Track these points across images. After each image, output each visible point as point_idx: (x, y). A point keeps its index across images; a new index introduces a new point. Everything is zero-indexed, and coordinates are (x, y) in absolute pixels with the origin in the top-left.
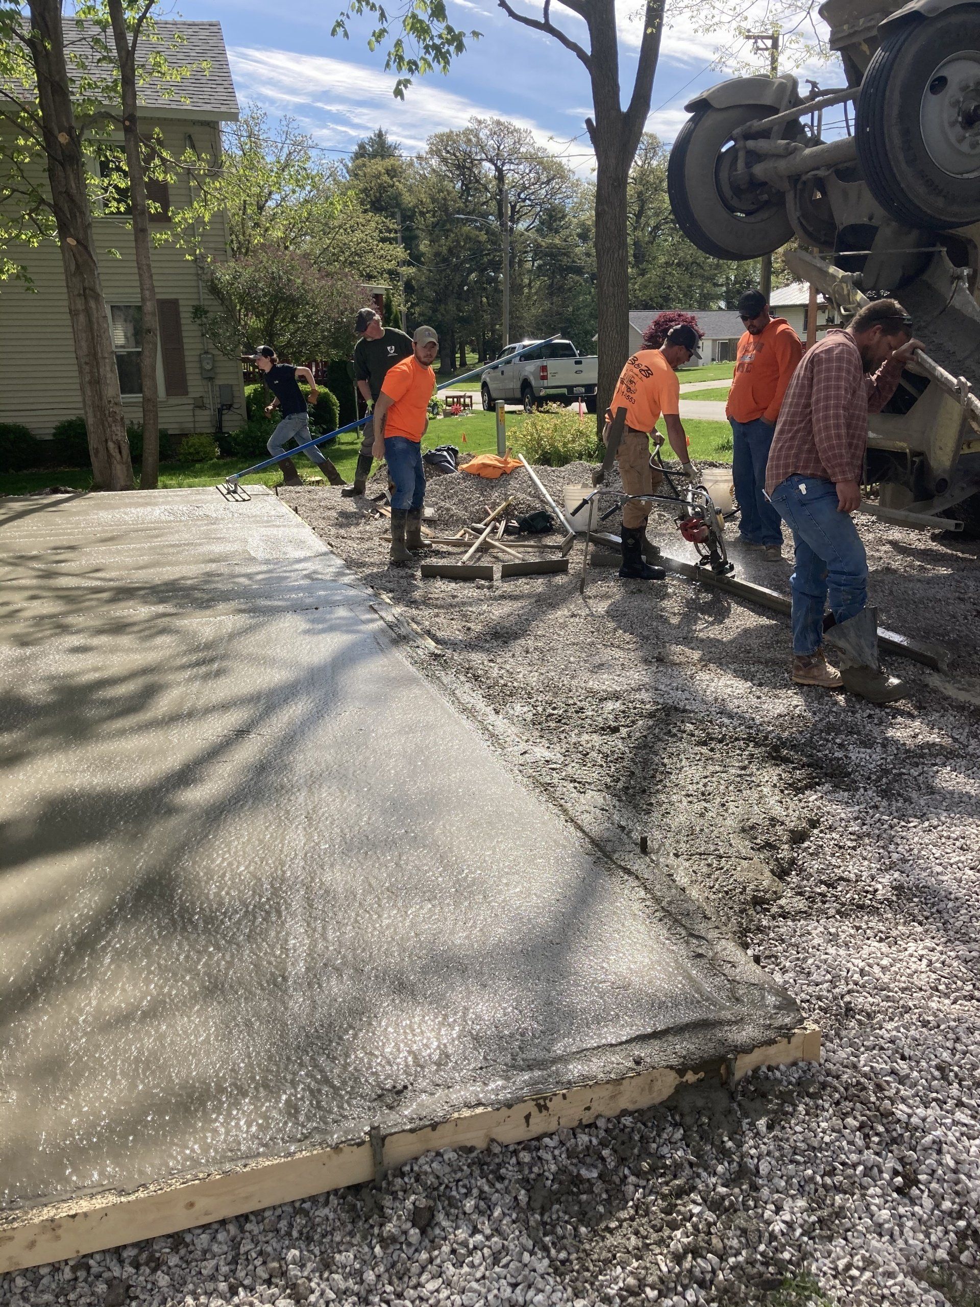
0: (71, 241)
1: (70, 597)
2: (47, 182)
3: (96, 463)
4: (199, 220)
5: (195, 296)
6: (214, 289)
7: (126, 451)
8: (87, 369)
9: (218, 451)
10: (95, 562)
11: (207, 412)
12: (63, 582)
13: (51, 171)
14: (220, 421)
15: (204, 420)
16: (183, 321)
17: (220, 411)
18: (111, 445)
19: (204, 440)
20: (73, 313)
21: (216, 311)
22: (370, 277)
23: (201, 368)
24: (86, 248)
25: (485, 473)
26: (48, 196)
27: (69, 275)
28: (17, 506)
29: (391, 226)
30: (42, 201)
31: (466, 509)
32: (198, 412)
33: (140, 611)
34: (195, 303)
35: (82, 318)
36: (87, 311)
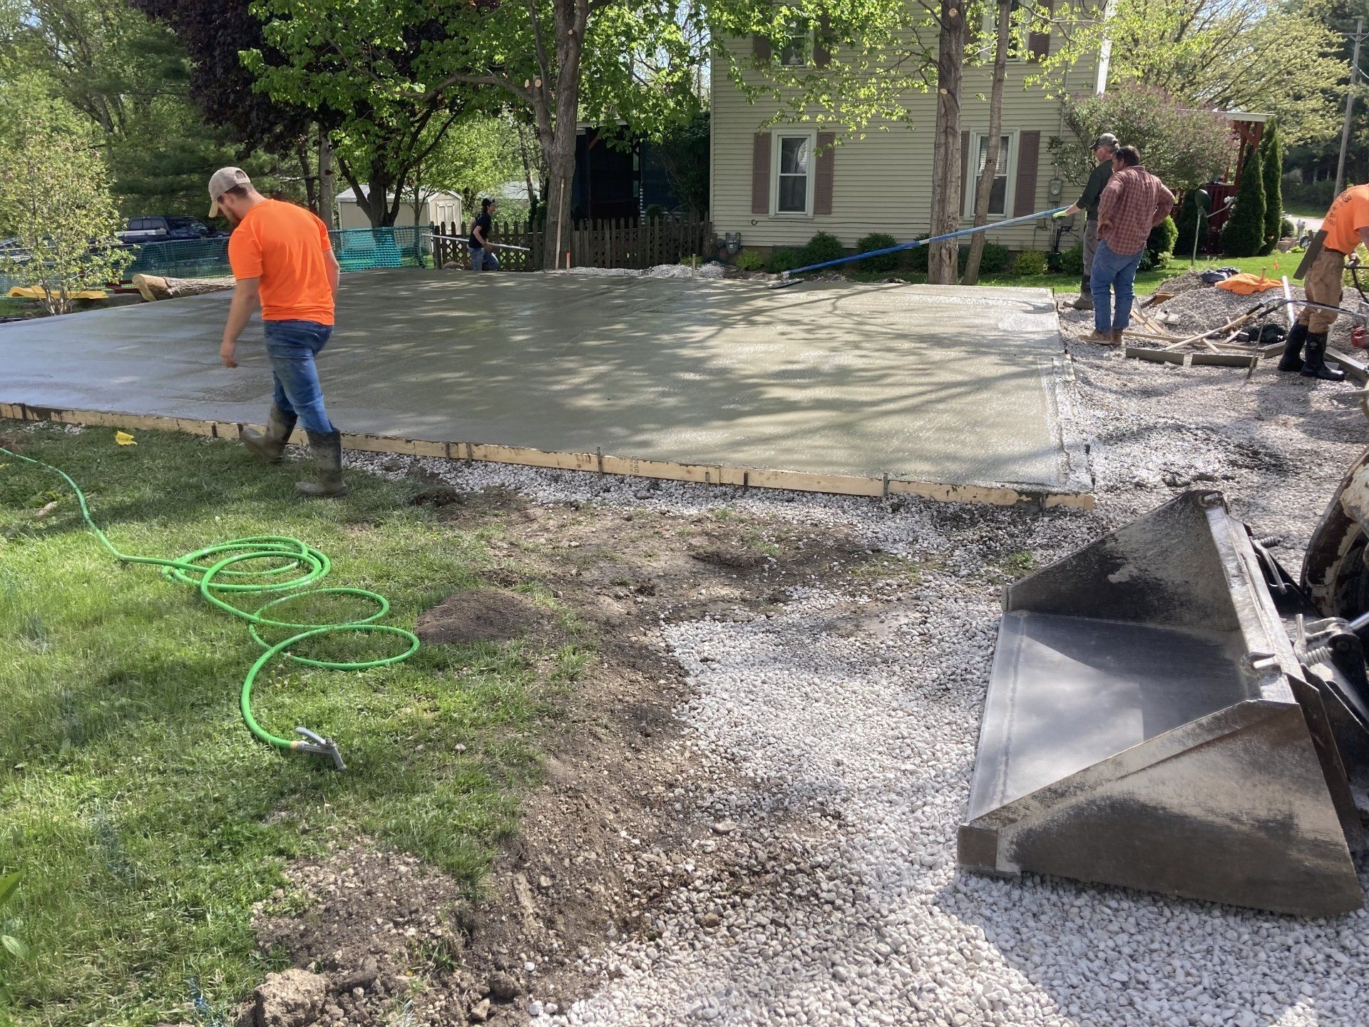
0: (944, 91)
1: (868, 336)
2: (938, 46)
3: (931, 266)
4: (1066, 64)
5: (1056, 128)
6: (1073, 123)
7: (954, 257)
8: (939, 190)
9: (1045, 267)
10: (892, 320)
11: (1047, 233)
12: (867, 328)
13: (941, 36)
14: (1058, 242)
15: (1043, 241)
16: (1041, 151)
17: (1059, 233)
18: (944, 251)
19: (1035, 256)
20: (937, 146)
21: (1071, 141)
22: (1298, 97)
23: (1050, 192)
24: (954, 96)
25: (1236, 289)
26: (935, 55)
27: (939, 117)
28: (861, 287)
29: (1335, 40)
30: (931, 60)
31: (1208, 318)
32: (1039, 232)
33: (906, 345)
34: (1055, 134)
35: (942, 150)
36: (946, 144)
